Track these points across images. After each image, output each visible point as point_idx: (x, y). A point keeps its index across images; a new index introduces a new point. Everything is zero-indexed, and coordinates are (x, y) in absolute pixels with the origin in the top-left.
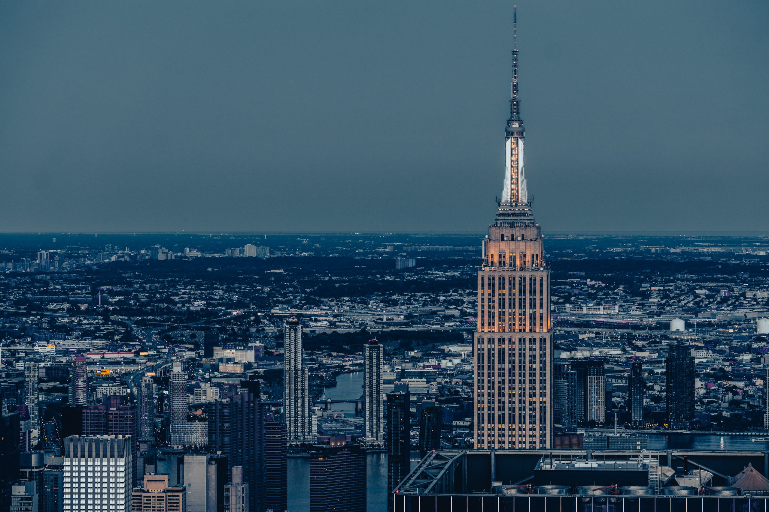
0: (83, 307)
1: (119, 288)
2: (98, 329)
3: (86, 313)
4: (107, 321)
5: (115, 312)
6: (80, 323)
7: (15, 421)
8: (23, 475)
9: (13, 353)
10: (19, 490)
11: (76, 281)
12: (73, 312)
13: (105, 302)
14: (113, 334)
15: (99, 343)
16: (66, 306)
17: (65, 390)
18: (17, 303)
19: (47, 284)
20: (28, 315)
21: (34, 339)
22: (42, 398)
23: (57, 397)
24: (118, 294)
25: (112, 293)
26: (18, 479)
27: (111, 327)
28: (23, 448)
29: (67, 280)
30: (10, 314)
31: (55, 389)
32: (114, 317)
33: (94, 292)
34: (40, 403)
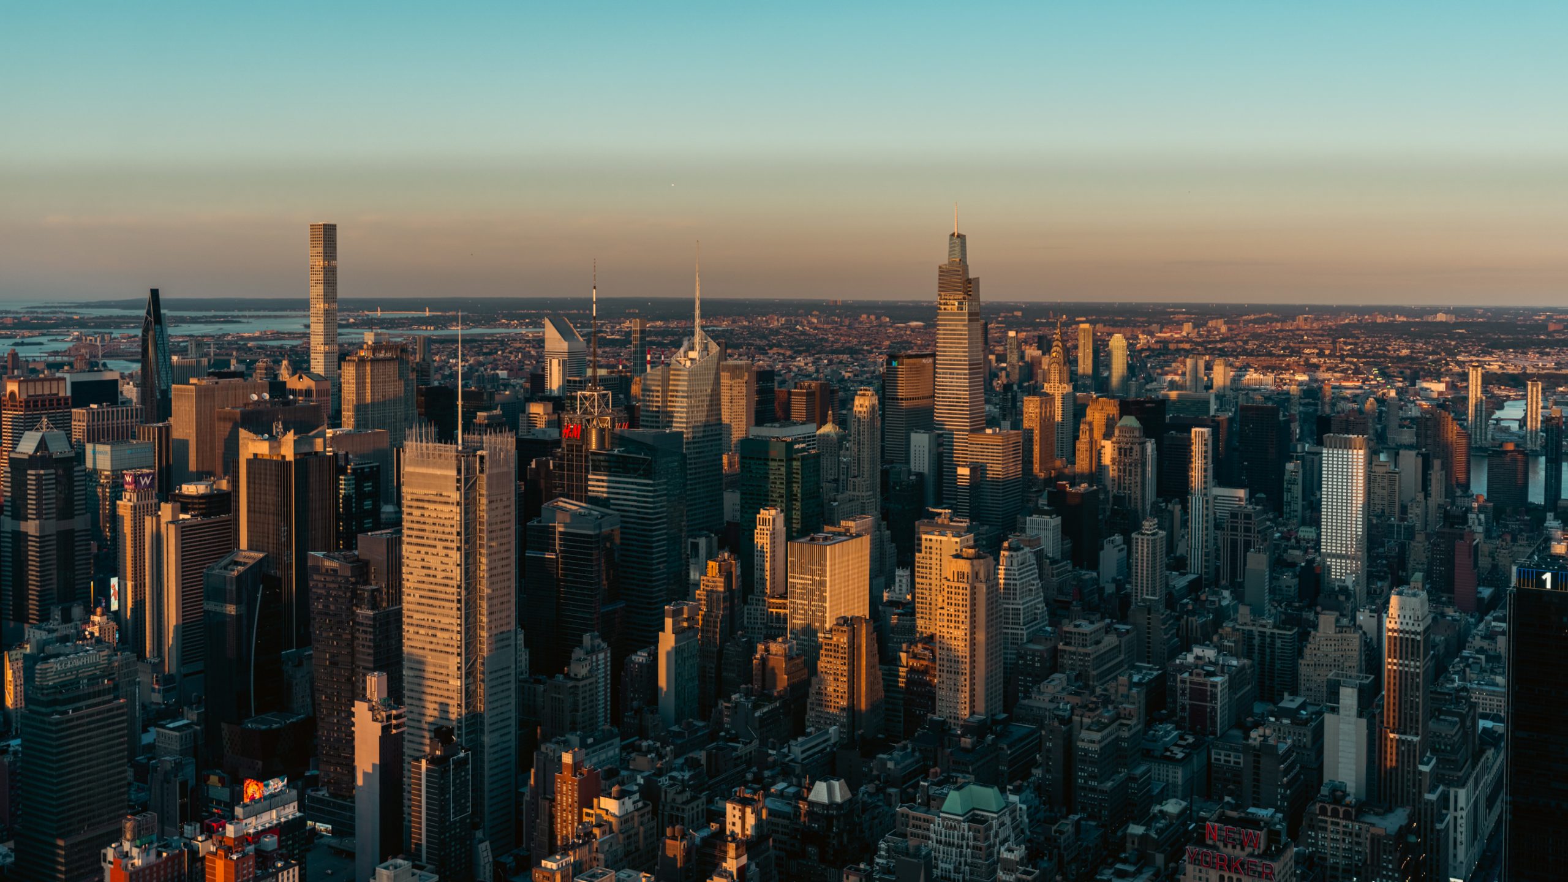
0: (1327, 352)
1: (1350, 340)
2: (1337, 366)
3: (1330, 356)
4: (1343, 361)
5: (1348, 356)
6: (1325, 362)
7: (1288, 423)
8: (1292, 457)
9: (1282, 380)
10: (1290, 466)
11: (1322, 335)
12: (1321, 354)
13: (1342, 349)
14: (1347, 369)
15: (1338, 375)
16: (1317, 351)
17: (1316, 405)
18: (1283, 348)
19: (1302, 336)
20: (1291, 356)
21: (1295, 372)
22: (1301, 408)
23: (1311, 409)
24: (1350, 344)
25: (1345, 343)
26: (1290, 459)
27: (1345, 365)
28: (1291, 440)
29: (1315, 335)
30: (1279, 356)
31: (1308, 404)
32: (1347, 359)
33: (1334, 343)
34: (1300, 412)
